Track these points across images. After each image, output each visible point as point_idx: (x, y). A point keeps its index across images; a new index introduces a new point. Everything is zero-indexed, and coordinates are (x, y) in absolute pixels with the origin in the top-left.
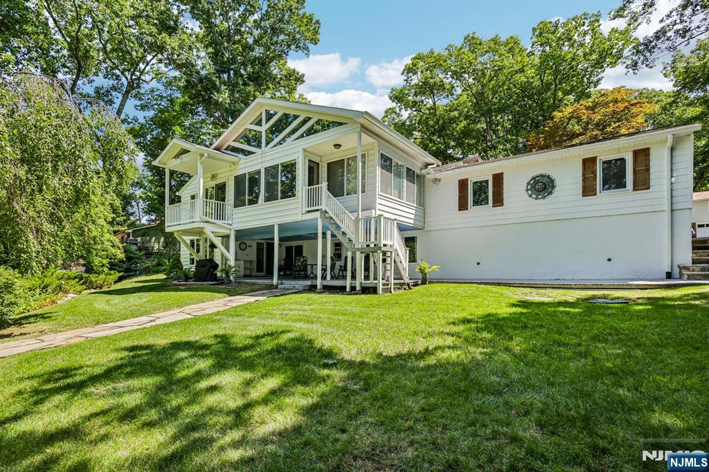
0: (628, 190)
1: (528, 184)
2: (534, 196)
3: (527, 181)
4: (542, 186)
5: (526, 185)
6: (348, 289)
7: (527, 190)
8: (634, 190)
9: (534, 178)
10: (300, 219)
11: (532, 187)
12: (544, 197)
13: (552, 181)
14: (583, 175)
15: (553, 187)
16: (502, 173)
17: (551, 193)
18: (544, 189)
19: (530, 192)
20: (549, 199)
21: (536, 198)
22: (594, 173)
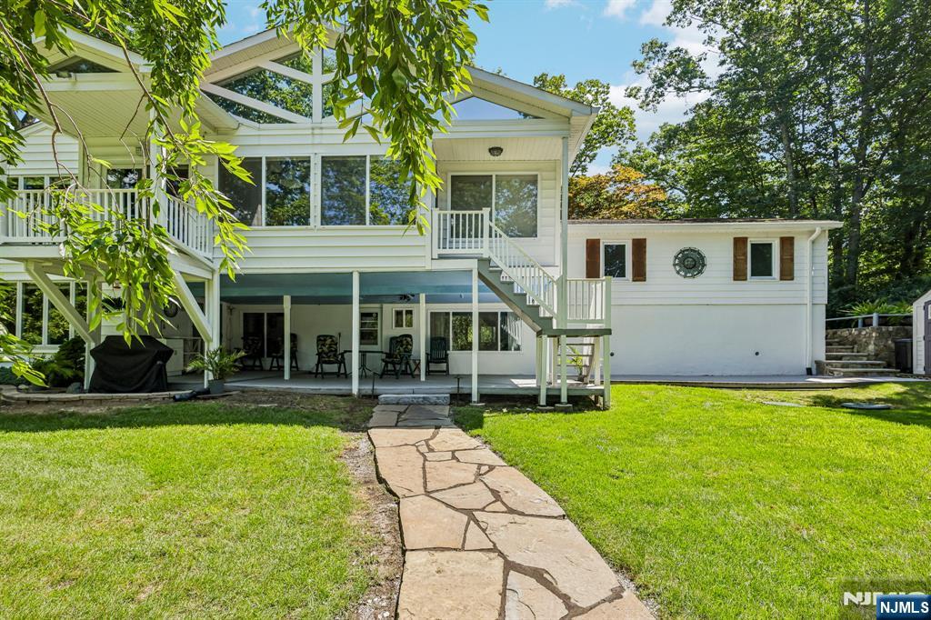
0: (774, 279)
1: (676, 257)
2: (682, 273)
3: (675, 254)
4: (691, 263)
5: (673, 258)
6: (543, 401)
7: (675, 265)
8: (781, 279)
9: (682, 252)
10: (428, 268)
11: (680, 262)
12: (693, 276)
13: (702, 258)
14: (735, 256)
15: (704, 265)
16: (645, 239)
17: (700, 272)
18: (694, 266)
19: (678, 268)
20: (699, 279)
21: (685, 276)
22: (745, 254)
